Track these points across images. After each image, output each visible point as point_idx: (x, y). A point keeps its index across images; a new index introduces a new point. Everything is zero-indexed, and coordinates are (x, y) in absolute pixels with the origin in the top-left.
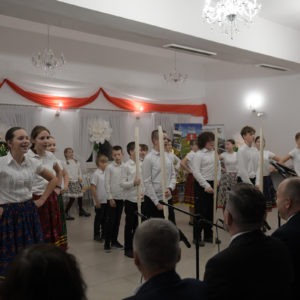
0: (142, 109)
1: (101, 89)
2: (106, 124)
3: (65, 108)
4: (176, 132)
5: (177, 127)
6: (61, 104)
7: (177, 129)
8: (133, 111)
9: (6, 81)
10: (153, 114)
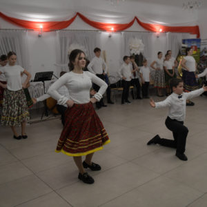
0: (161, 30)
1: (136, 18)
2: (141, 41)
3: (115, 31)
4: (183, 45)
5: (184, 41)
6: (113, 29)
7: (184, 43)
9: (78, 14)
10: (167, 33)
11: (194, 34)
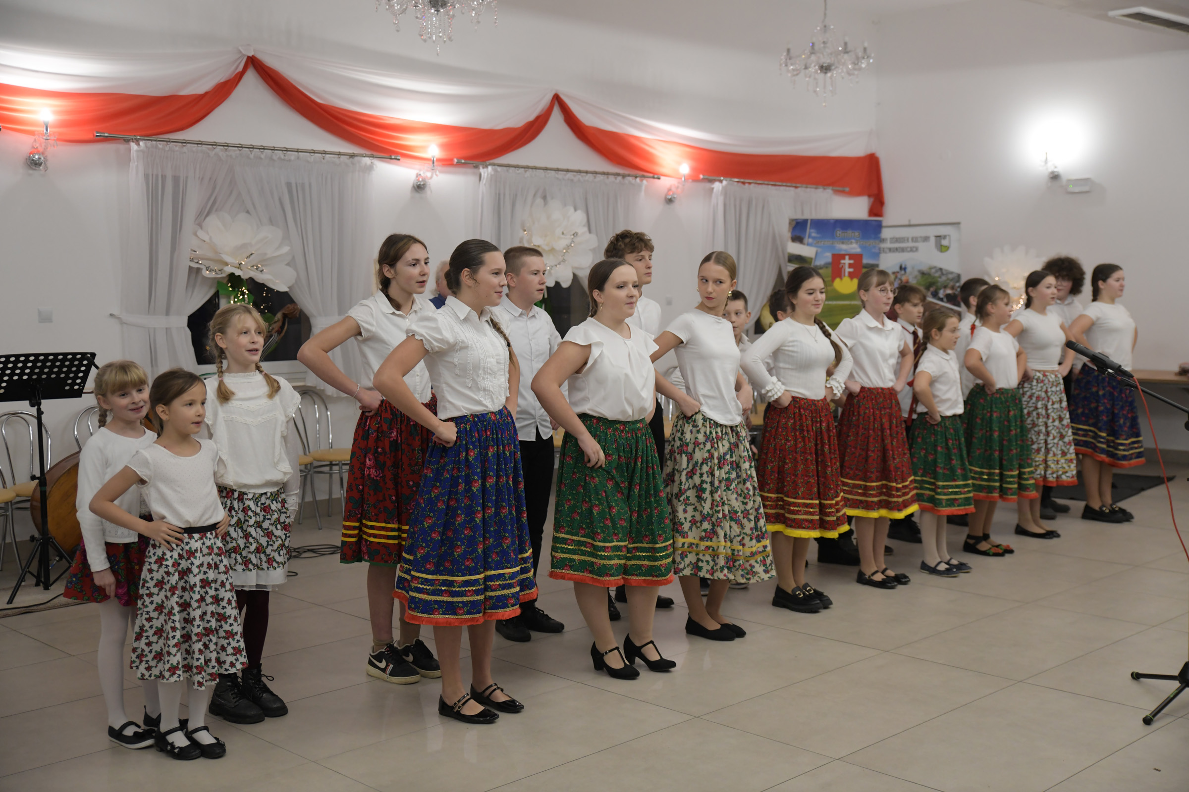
0: (685, 169)
1: (557, 99)
2: (579, 217)
3: (447, 163)
4: (795, 249)
5: (799, 230)
6: (433, 148)
7: (797, 239)
8: (656, 176)
9: (253, 62)
10: (717, 186)
11: (855, 192)
